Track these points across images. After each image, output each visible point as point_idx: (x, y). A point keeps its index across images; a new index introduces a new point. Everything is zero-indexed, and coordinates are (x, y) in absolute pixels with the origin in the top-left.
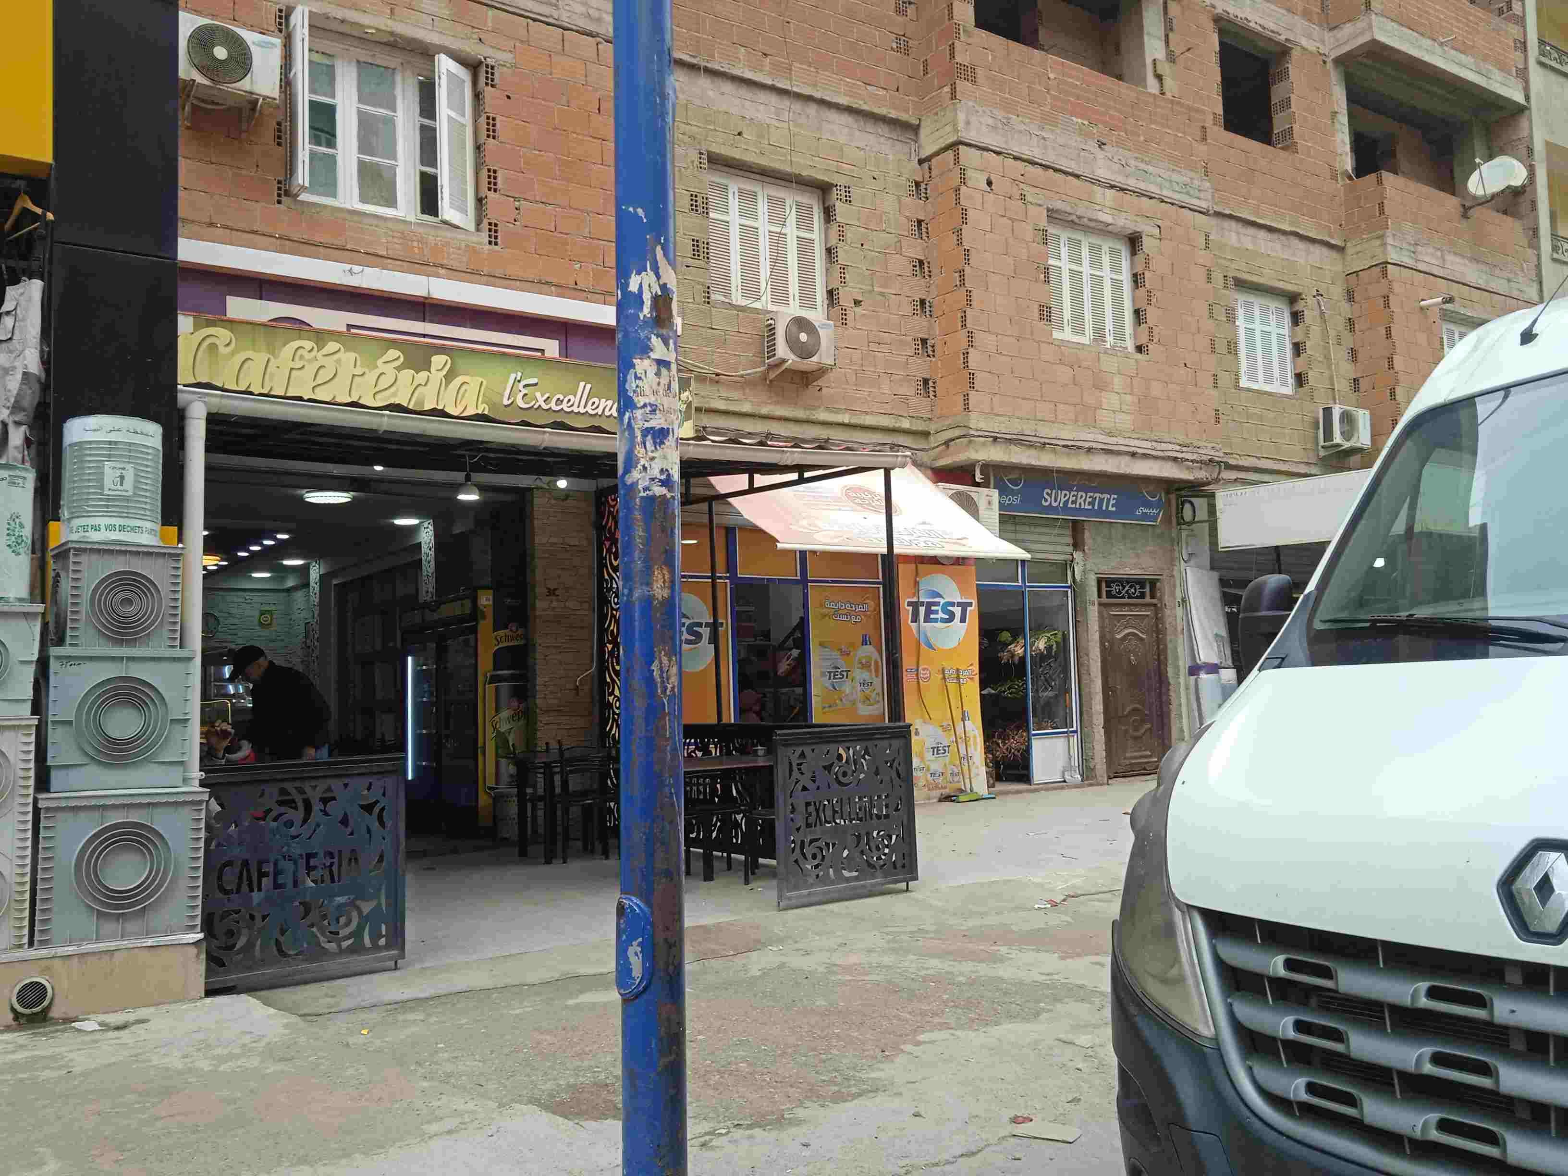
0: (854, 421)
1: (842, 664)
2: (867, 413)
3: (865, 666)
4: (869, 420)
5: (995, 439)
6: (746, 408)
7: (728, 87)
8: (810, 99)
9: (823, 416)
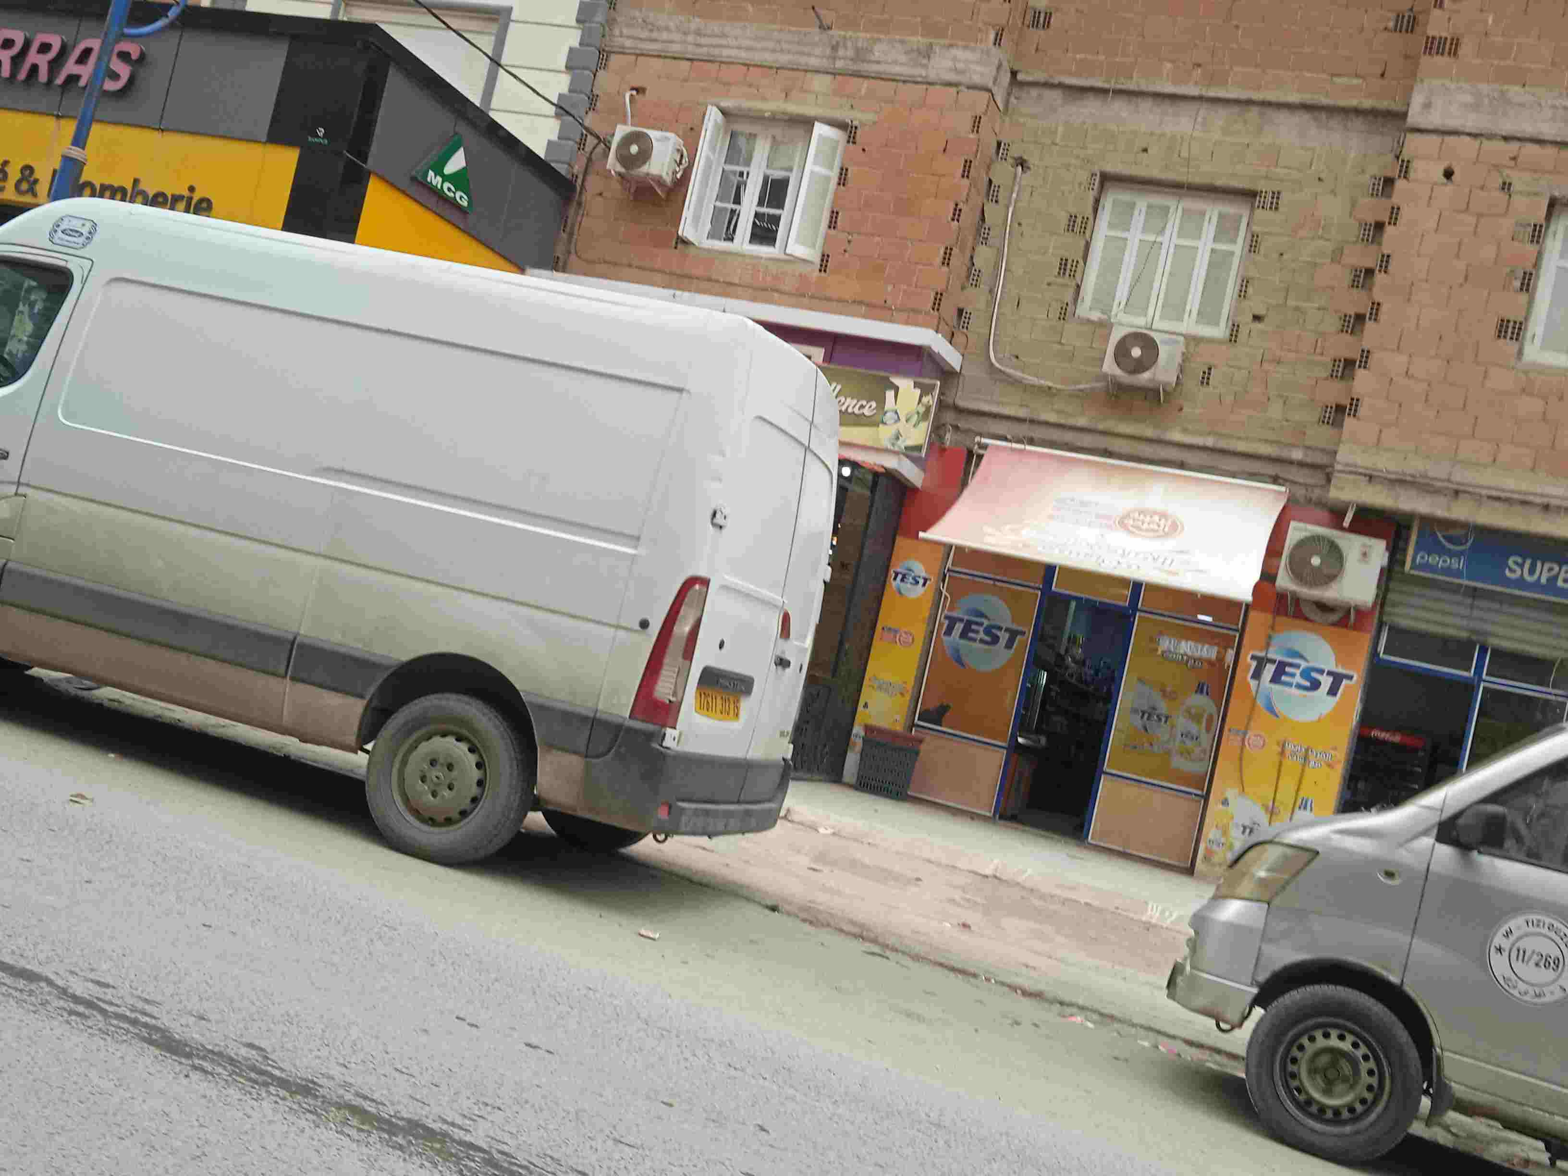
0: (1223, 444)
1: (1163, 707)
2: (1239, 438)
3: (1196, 718)
4: (1241, 447)
5: (1371, 478)
6: (1082, 422)
7: (1146, 104)
8: (1249, 102)
9: (1176, 436)
